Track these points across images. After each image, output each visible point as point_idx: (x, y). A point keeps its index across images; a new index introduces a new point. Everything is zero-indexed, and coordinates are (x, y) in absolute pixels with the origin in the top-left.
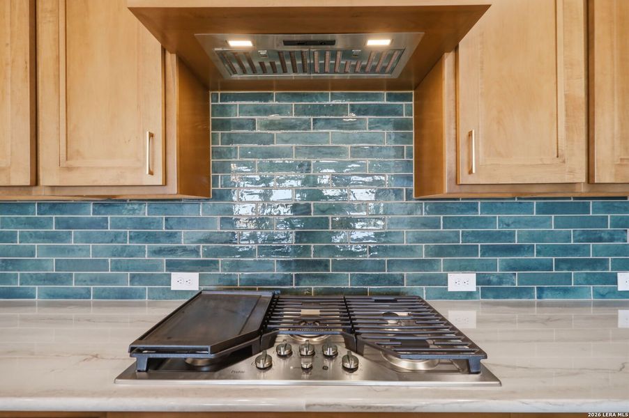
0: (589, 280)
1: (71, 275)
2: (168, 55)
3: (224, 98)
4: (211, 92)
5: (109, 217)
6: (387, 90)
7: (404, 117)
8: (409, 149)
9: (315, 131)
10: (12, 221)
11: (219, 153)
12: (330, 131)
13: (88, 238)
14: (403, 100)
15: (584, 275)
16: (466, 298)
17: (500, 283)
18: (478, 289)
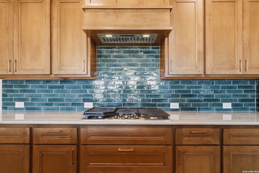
0: (214, 105)
1: (53, 103)
2: (88, 38)
3: (101, 48)
4: (97, 46)
5: (65, 85)
6: (152, 46)
7: (157, 54)
8: (159, 64)
9: (129, 58)
10: (35, 86)
11: (99, 65)
12: (134, 58)
13: (58, 92)
14: (157, 49)
15: (212, 104)
16: (176, 111)
17: (187, 106)
18: (179, 108)
